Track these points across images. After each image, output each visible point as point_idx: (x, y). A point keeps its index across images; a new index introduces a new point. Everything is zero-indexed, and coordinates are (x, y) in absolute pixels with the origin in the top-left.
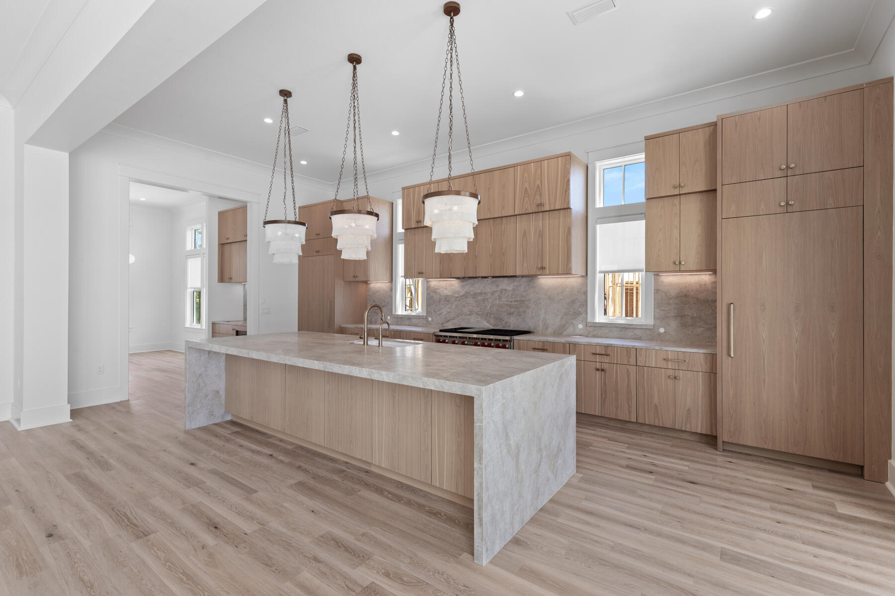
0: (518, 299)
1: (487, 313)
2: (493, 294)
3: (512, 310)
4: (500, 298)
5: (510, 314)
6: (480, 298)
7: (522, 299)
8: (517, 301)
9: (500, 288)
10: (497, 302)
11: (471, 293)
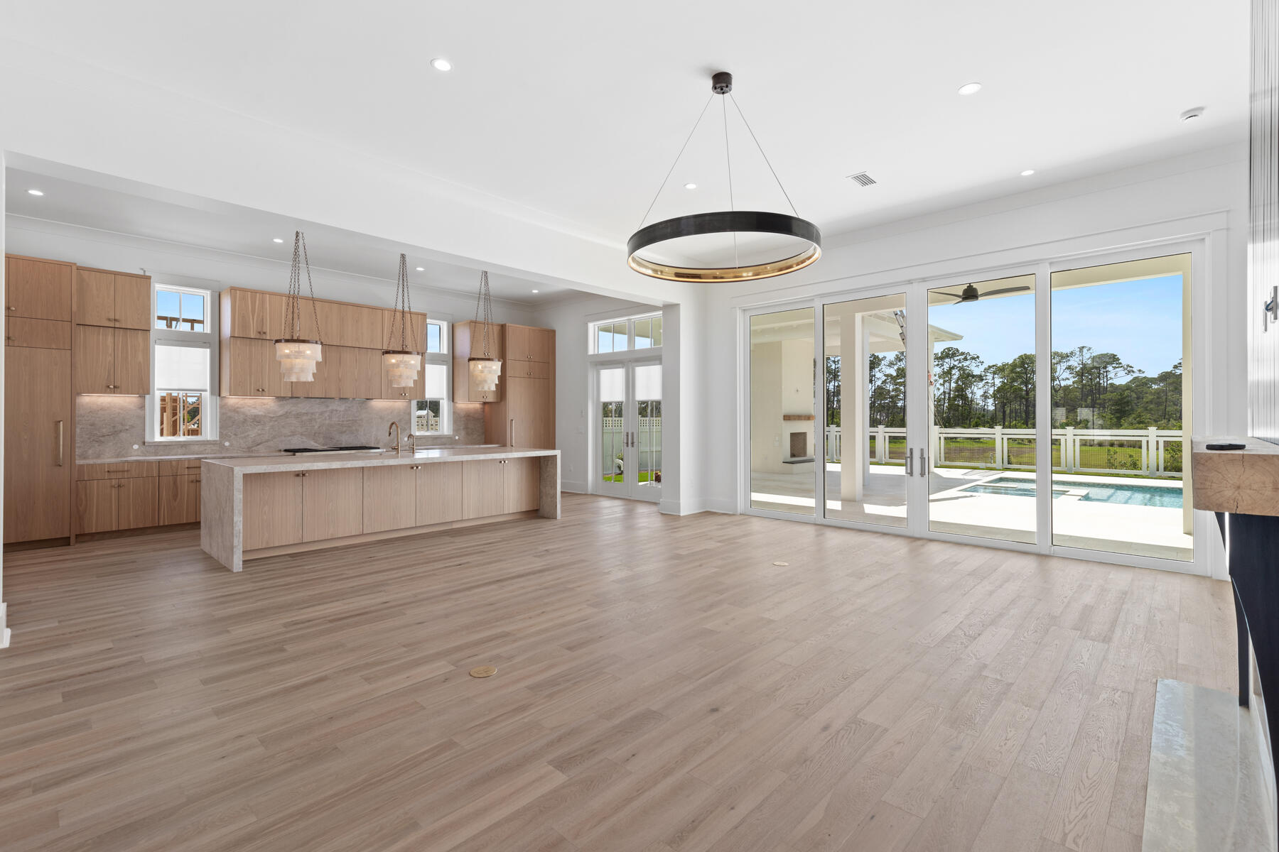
0: (351, 419)
1: (315, 433)
2: (322, 414)
3: (344, 429)
4: (330, 418)
5: (342, 432)
6: (305, 418)
7: (354, 418)
8: (349, 420)
9: (330, 408)
10: (327, 422)
11: (293, 413)
